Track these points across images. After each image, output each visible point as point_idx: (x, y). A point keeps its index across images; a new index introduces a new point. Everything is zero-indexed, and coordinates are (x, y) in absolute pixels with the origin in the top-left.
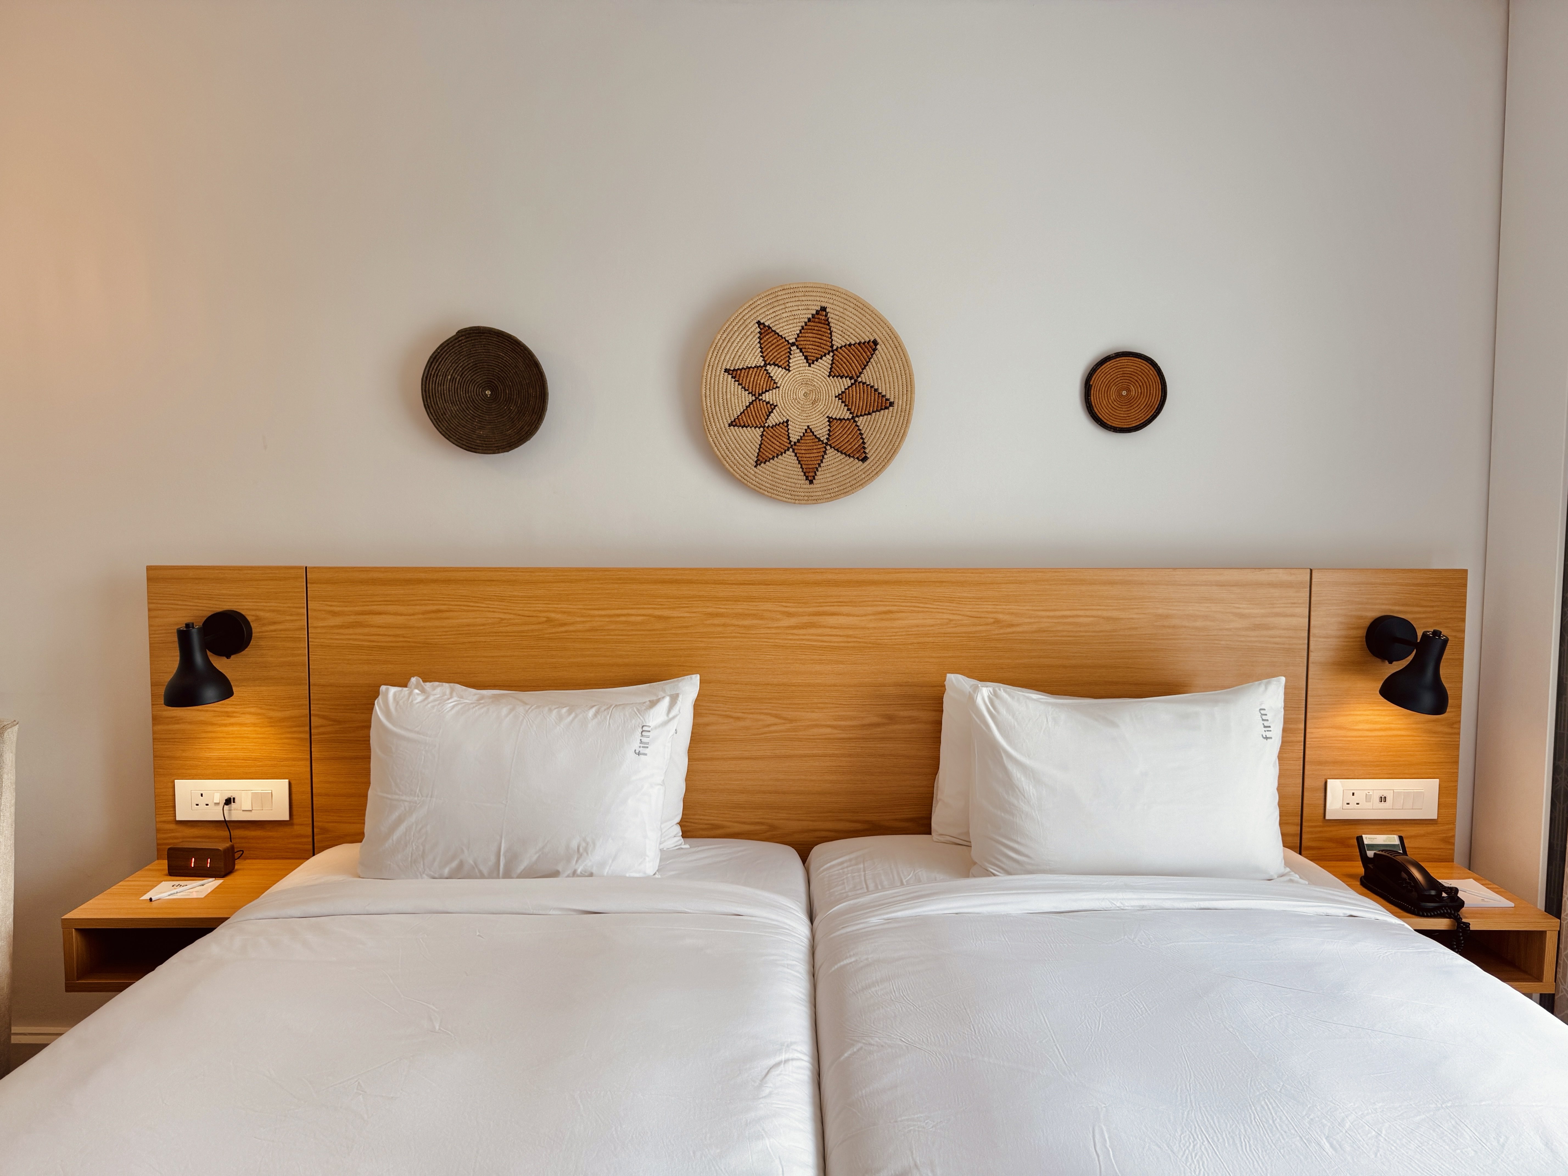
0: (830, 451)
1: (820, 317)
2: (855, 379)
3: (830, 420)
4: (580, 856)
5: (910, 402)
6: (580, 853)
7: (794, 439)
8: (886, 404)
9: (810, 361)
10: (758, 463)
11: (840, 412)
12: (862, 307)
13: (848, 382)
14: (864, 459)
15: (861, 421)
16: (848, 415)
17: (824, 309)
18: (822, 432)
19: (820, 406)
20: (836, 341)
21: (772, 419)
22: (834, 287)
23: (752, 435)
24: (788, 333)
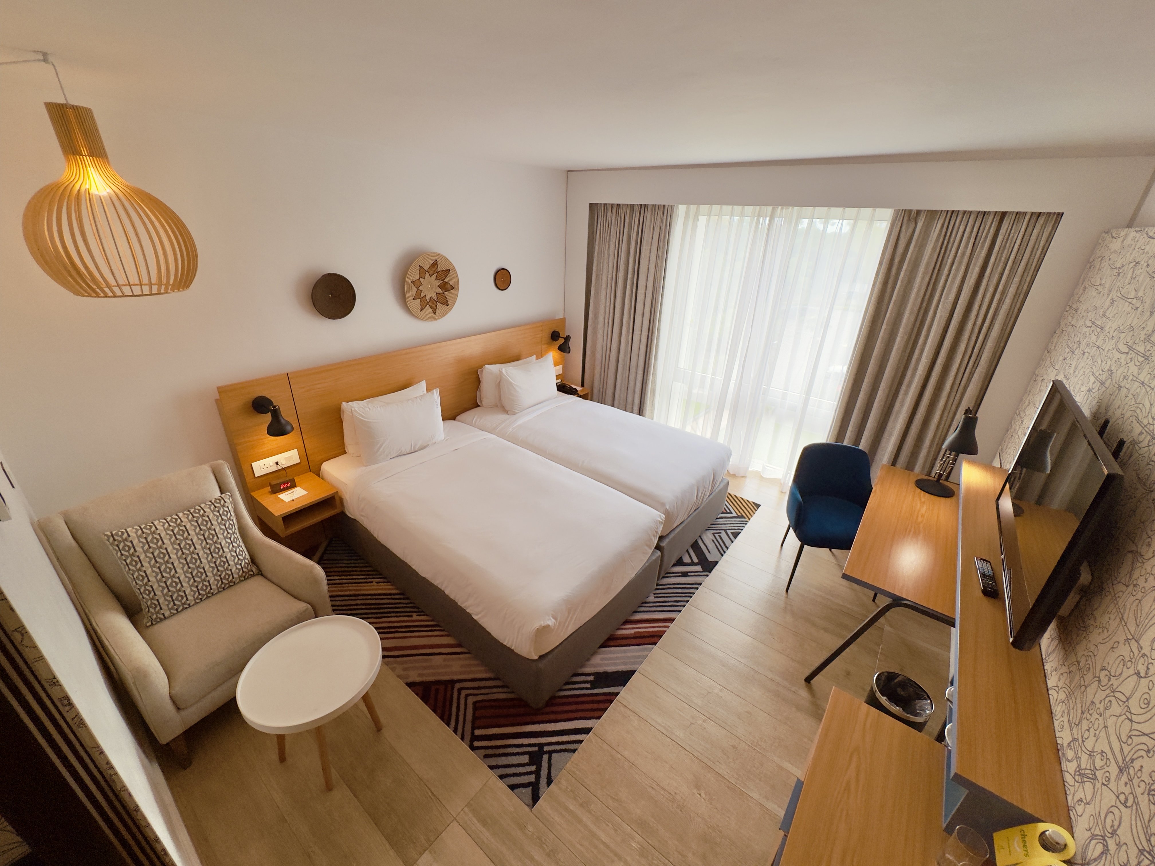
0: (438, 304)
1: (435, 263)
2: (443, 281)
3: (437, 293)
5: (458, 287)
6: (432, 437)
7: (428, 301)
8: (452, 288)
9: (430, 276)
10: (421, 310)
11: (439, 291)
12: (446, 259)
13: (441, 282)
14: (448, 305)
15: (446, 293)
16: (442, 292)
17: (436, 260)
18: (435, 298)
19: (434, 289)
20: (439, 270)
21: (422, 295)
22: (439, 254)
23: (418, 301)
24: (426, 268)
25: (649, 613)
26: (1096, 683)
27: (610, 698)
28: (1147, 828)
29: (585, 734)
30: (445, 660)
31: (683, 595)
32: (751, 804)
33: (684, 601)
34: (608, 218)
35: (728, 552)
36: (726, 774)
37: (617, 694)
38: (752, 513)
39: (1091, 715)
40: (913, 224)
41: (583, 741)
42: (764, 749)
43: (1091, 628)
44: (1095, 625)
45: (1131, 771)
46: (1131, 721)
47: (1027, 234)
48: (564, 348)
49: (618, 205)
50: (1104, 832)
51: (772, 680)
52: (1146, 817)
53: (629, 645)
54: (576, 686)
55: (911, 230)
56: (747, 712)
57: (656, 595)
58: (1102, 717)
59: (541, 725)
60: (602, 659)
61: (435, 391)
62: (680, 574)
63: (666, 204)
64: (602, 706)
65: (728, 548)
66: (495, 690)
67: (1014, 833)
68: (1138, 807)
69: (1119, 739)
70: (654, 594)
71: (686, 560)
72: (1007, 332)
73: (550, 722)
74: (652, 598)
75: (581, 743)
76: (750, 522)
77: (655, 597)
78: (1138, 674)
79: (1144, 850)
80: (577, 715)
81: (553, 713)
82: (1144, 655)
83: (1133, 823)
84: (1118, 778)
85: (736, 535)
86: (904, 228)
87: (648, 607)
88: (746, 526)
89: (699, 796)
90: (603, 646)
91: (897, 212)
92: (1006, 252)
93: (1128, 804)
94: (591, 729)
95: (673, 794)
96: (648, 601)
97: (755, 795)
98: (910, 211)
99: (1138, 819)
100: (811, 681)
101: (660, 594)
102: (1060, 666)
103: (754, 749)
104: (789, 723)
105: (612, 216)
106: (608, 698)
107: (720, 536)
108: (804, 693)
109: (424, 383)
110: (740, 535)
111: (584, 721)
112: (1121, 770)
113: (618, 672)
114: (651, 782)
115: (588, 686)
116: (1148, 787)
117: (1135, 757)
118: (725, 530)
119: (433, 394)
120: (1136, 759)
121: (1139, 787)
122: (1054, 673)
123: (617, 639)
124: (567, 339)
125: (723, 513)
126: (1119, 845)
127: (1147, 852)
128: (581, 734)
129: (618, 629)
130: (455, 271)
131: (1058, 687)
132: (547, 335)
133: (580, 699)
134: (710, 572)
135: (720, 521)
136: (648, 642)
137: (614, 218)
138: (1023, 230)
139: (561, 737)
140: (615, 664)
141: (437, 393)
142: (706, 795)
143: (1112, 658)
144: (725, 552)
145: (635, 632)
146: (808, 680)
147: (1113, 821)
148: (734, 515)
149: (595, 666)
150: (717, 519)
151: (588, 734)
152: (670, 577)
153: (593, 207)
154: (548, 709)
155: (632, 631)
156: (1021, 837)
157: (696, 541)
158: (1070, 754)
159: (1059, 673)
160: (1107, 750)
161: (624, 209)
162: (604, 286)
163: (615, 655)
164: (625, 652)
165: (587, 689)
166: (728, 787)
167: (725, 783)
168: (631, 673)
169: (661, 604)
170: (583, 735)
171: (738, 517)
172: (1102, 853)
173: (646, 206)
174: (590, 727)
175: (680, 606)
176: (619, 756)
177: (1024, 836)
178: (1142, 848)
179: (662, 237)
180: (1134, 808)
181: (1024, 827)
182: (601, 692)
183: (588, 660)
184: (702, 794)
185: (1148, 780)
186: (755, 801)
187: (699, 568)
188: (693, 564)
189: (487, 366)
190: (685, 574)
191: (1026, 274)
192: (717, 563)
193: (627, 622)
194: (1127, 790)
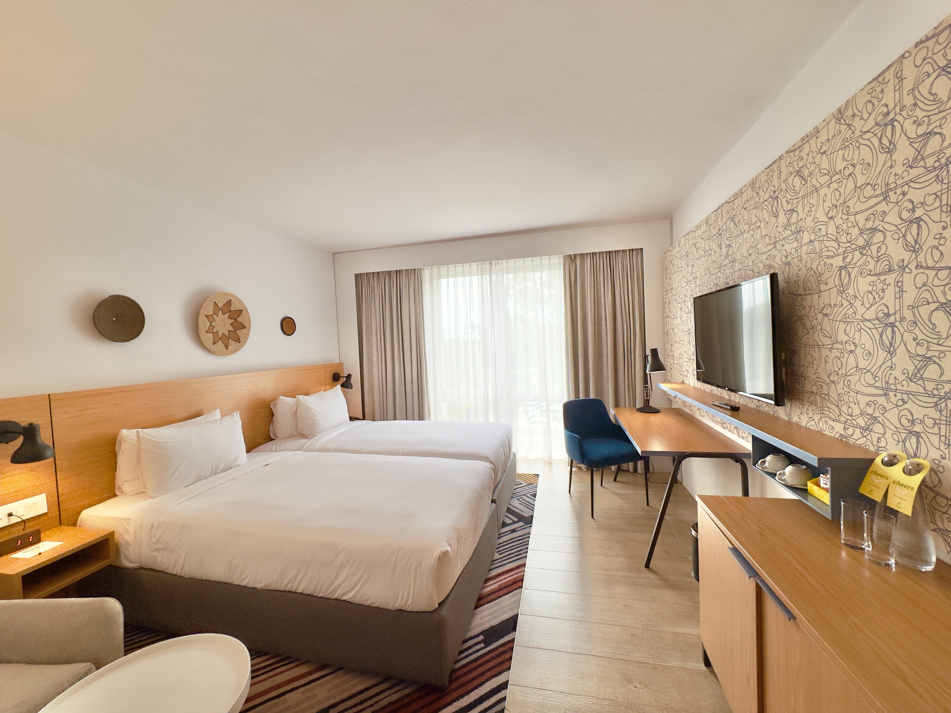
0: (230, 340)
1: (229, 303)
2: (235, 320)
3: (229, 331)
4: (237, 460)
5: (250, 327)
6: (236, 460)
7: (220, 337)
8: (244, 327)
9: (223, 314)
10: (214, 344)
11: (231, 329)
12: (240, 301)
13: (233, 320)
14: (240, 342)
15: (238, 331)
16: (234, 330)
17: (231, 300)
18: (227, 334)
19: (226, 327)
20: (232, 309)
21: (215, 331)
22: (234, 295)
23: (211, 335)
24: (220, 305)
25: (502, 567)
26: (833, 384)
27: (509, 647)
28: (927, 394)
29: (504, 690)
30: (304, 693)
31: (521, 545)
32: (677, 673)
33: (525, 549)
34: (370, 284)
35: (536, 507)
36: (643, 659)
37: (513, 640)
38: (537, 481)
39: (843, 400)
40: (574, 263)
41: (505, 697)
42: (655, 626)
43: (805, 372)
44: (806, 368)
45: (892, 387)
46: (869, 371)
47: (631, 261)
48: (347, 385)
49: (378, 273)
50: (907, 430)
51: (624, 576)
52: (922, 391)
53: (500, 597)
54: (470, 651)
55: (574, 267)
56: (624, 606)
57: (500, 553)
58: (851, 392)
59: (454, 705)
60: (482, 618)
61: (235, 413)
62: (510, 532)
63: (416, 268)
64: (507, 656)
65: (534, 505)
66: (386, 694)
67: (870, 477)
68: (912, 393)
69: (871, 386)
70: (498, 552)
71: (508, 521)
72: (642, 314)
73: (462, 696)
74: (497, 556)
75: (505, 700)
76: (538, 485)
77: (500, 554)
78: (851, 352)
79: (936, 402)
80: (486, 676)
81: (460, 687)
82: (846, 343)
83: (918, 402)
84: (888, 400)
85: (535, 495)
86: (571, 265)
87: (498, 563)
88: (538, 488)
89: (635, 688)
90: (476, 607)
91: (565, 257)
92: (625, 271)
93: (906, 400)
94: (507, 682)
95: (615, 699)
96: (495, 559)
97: (674, 664)
98: (570, 256)
99: (918, 397)
100: (650, 566)
101: (502, 550)
102: (802, 409)
103: (648, 630)
104: (657, 600)
105: (374, 282)
106: (506, 648)
107: (523, 499)
108: (651, 576)
109: (218, 412)
110: (537, 495)
111: (496, 678)
112: (885, 395)
113: (503, 621)
114: (590, 700)
115: (482, 645)
116: (908, 380)
117: (887, 380)
118: (525, 495)
119: (234, 416)
120: (888, 380)
121: (903, 386)
122: (802, 417)
123: (485, 597)
124: (349, 377)
125: (516, 485)
126: (922, 422)
127: (939, 401)
128: (500, 692)
129: (483, 588)
130: (247, 312)
131: (811, 418)
132: (330, 376)
133: (481, 661)
134: (532, 523)
135: (517, 491)
136: (515, 588)
137: (376, 283)
138: (628, 259)
139: (482, 705)
140: (497, 617)
141: (237, 416)
142: (640, 685)
143: (829, 366)
144: (534, 508)
145: (499, 585)
146: (647, 566)
147: (907, 419)
148: (525, 484)
149: (480, 625)
150: (514, 489)
151: (507, 688)
152: (503, 536)
153: (358, 277)
154: (454, 685)
155: (496, 586)
156: (874, 475)
157: (508, 508)
158: (850, 431)
159: (805, 413)
160: (868, 398)
161: (383, 276)
162: (374, 333)
163: (492, 610)
164: (499, 604)
165: (482, 649)
166: (652, 668)
167: (647, 667)
168: (514, 619)
169: (508, 557)
170: (502, 691)
171: (528, 485)
172: (918, 439)
173: (401, 271)
174: (505, 681)
175: (524, 553)
176: (548, 692)
177: (875, 473)
178: (934, 404)
179: (417, 292)
180: (911, 396)
181: (871, 469)
182: (498, 645)
183: (470, 623)
184: (638, 685)
185: (904, 377)
186: (677, 668)
187: (521, 524)
188: (514, 522)
189: (281, 397)
190: (513, 531)
191: (639, 281)
192: (532, 516)
193: (487, 580)
194: (899, 396)
